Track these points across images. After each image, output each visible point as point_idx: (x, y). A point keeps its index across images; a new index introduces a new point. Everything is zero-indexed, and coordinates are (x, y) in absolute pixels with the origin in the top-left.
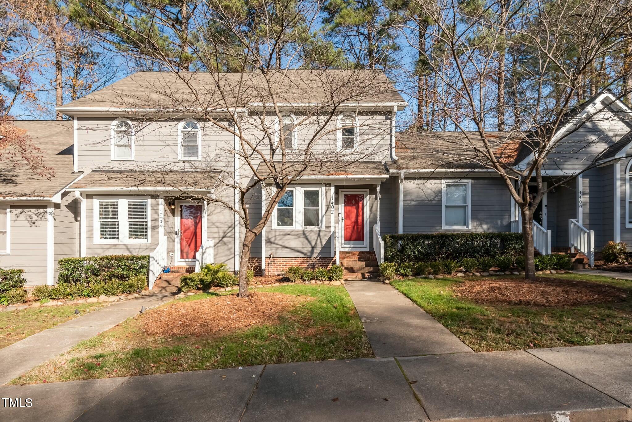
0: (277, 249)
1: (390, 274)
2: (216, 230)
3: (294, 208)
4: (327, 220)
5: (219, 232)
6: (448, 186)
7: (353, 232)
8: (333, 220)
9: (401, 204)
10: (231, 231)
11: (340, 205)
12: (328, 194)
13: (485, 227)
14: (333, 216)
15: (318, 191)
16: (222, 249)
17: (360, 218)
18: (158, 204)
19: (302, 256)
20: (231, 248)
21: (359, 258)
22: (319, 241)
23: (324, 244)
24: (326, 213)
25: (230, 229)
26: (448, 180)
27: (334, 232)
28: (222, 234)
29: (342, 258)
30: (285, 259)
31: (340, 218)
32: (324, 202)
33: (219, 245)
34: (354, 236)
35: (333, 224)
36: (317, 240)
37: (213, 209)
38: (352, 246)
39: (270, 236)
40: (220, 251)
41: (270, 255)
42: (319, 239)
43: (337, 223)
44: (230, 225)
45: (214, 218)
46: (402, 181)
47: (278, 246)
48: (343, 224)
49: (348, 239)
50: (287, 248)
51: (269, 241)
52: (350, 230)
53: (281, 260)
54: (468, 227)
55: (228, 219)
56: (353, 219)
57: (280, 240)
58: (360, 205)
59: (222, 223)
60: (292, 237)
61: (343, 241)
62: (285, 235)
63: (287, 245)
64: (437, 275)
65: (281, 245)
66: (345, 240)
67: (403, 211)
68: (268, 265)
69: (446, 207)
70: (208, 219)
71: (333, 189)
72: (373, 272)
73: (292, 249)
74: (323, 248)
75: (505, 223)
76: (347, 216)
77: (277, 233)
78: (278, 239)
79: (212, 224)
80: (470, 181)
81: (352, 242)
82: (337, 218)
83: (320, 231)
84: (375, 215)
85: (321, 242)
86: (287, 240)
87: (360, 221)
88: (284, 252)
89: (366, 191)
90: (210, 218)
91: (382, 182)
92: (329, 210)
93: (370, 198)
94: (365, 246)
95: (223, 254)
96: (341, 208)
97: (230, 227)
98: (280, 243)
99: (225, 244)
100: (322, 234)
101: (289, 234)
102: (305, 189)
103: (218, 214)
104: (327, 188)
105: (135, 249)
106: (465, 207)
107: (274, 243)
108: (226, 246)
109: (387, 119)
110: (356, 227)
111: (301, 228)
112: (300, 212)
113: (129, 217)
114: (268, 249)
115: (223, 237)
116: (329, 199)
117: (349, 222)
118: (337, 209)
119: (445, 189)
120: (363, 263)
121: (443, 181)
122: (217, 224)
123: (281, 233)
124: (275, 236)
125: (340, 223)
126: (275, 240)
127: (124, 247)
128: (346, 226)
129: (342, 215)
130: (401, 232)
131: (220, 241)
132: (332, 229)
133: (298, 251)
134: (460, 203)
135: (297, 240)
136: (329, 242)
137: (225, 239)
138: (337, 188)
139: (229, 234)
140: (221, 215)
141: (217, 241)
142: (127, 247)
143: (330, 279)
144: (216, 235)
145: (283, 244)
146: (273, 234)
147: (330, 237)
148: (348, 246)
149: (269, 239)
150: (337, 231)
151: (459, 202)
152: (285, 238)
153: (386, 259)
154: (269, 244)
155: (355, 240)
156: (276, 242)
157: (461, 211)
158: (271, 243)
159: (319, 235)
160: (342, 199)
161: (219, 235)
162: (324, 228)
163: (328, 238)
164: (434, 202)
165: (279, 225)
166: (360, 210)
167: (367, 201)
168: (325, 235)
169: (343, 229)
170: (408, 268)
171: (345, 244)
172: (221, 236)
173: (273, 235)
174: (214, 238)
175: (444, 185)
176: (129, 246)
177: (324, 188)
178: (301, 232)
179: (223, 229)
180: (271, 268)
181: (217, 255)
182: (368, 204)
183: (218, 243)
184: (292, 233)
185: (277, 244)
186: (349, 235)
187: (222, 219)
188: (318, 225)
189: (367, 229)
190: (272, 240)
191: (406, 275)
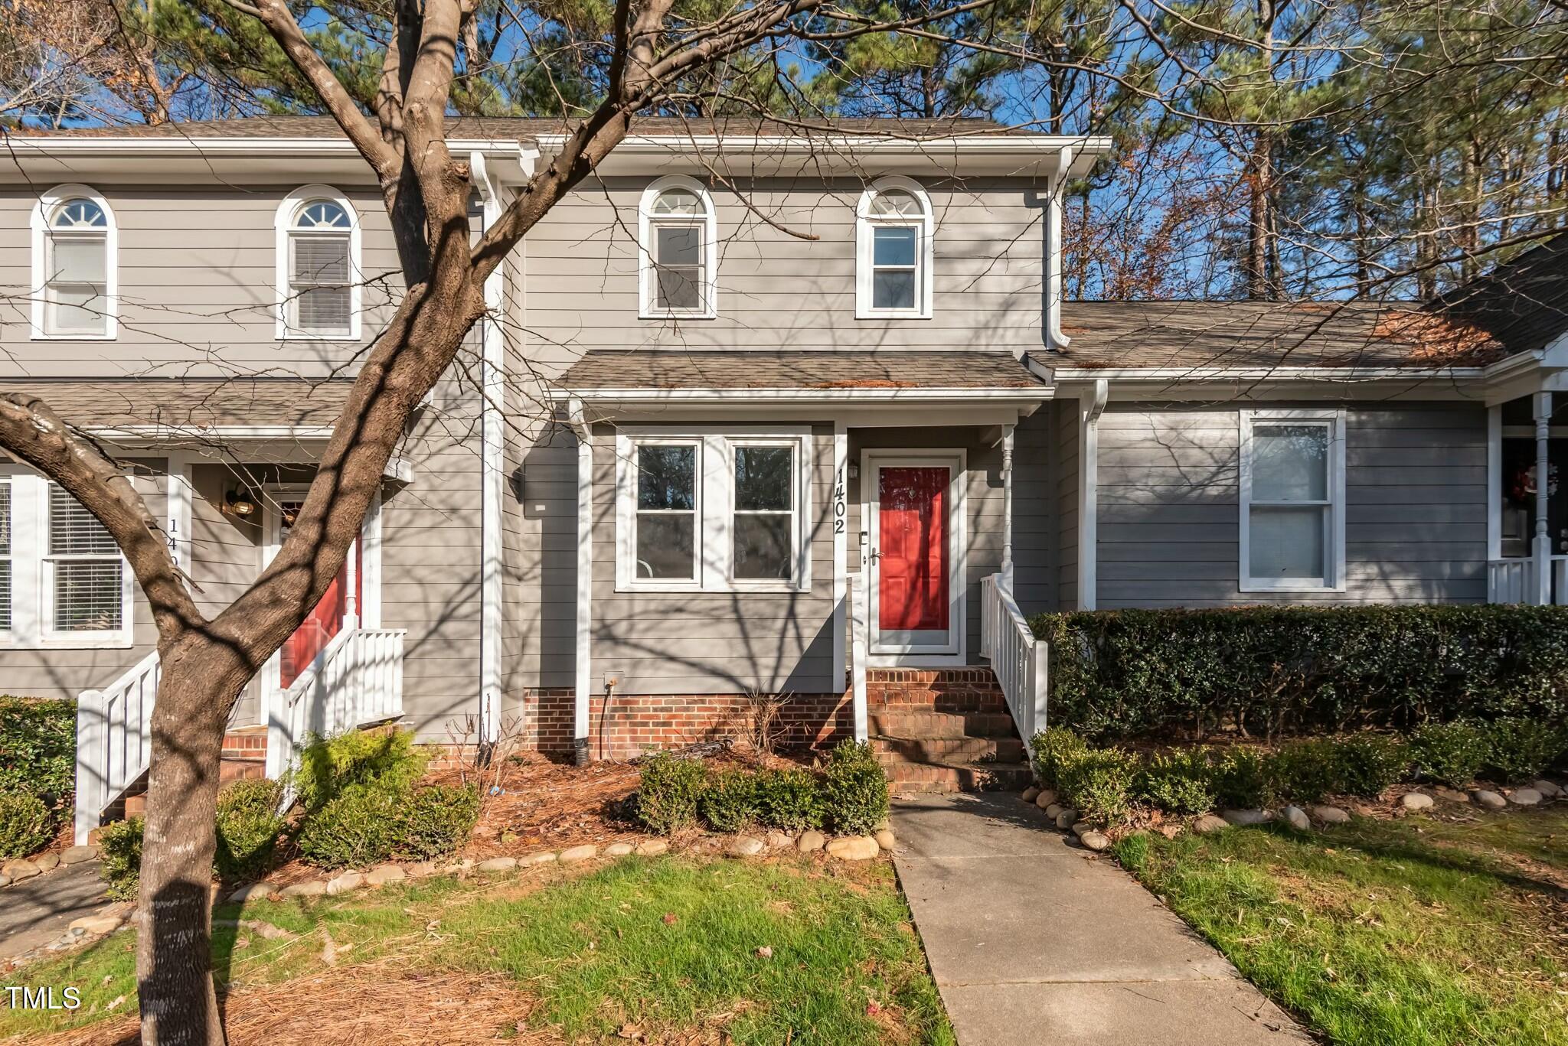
0: (636, 664)
1: (1105, 807)
2: (415, 592)
3: (697, 512)
4: (820, 556)
5: (426, 602)
6: (1259, 432)
7: (911, 598)
8: (841, 557)
9: (1090, 501)
10: (473, 595)
11: (864, 507)
12: (824, 460)
13: (1399, 584)
14: (841, 541)
15: (787, 452)
16: (438, 664)
17: (936, 551)
18: (165, 495)
19: (729, 688)
20: (472, 659)
21: (938, 699)
22: (791, 633)
23: (807, 644)
24: (816, 530)
25: (469, 590)
26: (1263, 413)
27: (846, 602)
28: (437, 608)
29: (877, 699)
30: (663, 702)
31: (865, 551)
32: (810, 490)
33: (428, 647)
34: (916, 616)
35: (840, 571)
36: (784, 630)
37: (407, 516)
38: (909, 648)
39: (611, 616)
40: (431, 670)
41: (608, 687)
42: (791, 626)
43: (854, 567)
44: (467, 575)
45: (410, 552)
46: (1094, 415)
47: (640, 654)
48: (876, 571)
49: (892, 622)
50: (672, 659)
51: (605, 635)
52: (900, 594)
53: (649, 703)
54: (1330, 583)
55: (463, 552)
56: (914, 556)
57: (647, 630)
58: (937, 505)
59: (438, 568)
60: (694, 621)
61: (876, 632)
62: (665, 612)
63: (674, 650)
64: (1320, 803)
65: (651, 651)
66: (885, 624)
67: (1100, 524)
68: (602, 722)
69: (1253, 509)
70: (385, 555)
71: (841, 444)
72: (999, 759)
73: (692, 665)
74: (806, 658)
75: (1468, 569)
76: (892, 544)
77: (638, 607)
78: (641, 625)
79: (397, 573)
80: (1342, 416)
81: (907, 634)
82: (854, 549)
83: (794, 596)
84: (994, 538)
85: (799, 638)
86: (671, 630)
87: (934, 562)
88: (662, 673)
89: (958, 457)
90: (392, 551)
91: (1020, 418)
92: (829, 519)
93: (970, 480)
94: (951, 647)
95: (440, 683)
96: (870, 515)
97: (466, 583)
98: (649, 641)
99: (449, 643)
100: (801, 608)
101: (680, 610)
102: (741, 443)
103: (424, 536)
104: (823, 439)
105: (75, 670)
106: (1317, 512)
107: (626, 643)
108: (451, 653)
109: (1031, 203)
110: (920, 584)
111: (725, 588)
112: (721, 529)
113: (57, 544)
114: (604, 664)
115: (443, 619)
116: (827, 480)
117: (897, 564)
118: (856, 519)
119: (1251, 443)
120: (956, 723)
121: (1246, 414)
122: (421, 572)
123: (653, 606)
124: (630, 617)
125: (864, 568)
126: (631, 629)
127: (32, 661)
128: (885, 576)
129: (873, 542)
130: (1088, 599)
131: (430, 633)
132: (840, 590)
133: (715, 673)
134: (1301, 495)
135: (710, 632)
136: (827, 634)
137: (449, 628)
138: (860, 440)
139: (465, 609)
140: (434, 539)
141: (420, 634)
142: (45, 661)
143: (830, 826)
144: (416, 613)
145: (659, 647)
146: (623, 607)
147: (831, 620)
148: (897, 649)
149: (605, 627)
150: (855, 596)
151: (1298, 491)
152: (668, 624)
153: (1057, 713)
154: (608, 644)
155: (922, 626)
156: (634, 637)
157: (1302, 526)
158: (615, 640)
159: (792, 614)
160: (871, 484)
161: (428, 613)
162: (807, 586)
163: (820, 624)
164: (1213, 491)
165: (642, 573)
166: (936, 520)
167: (960, 494)
168: (815, 612)
169: (875, 589)
170: (1193, 777)
171: (881, 641)
172: (436, 617)
173: (624, 613)
174: (409, 624)
175: (1247, 430)
176: (53, 659)
177: (808, 439)
178: (727, 602)
179: (444, 588)
180: (611, 736)
181: (418, 684)
182: (964, 503)
183: (423, 641)
184: (696, 605)
185: (636, 646)
186: (898, 608)
187: (438, 555)
188: (787, 575)
189: (958, 590)
190: (620, 630)
191: (1182, 810)
